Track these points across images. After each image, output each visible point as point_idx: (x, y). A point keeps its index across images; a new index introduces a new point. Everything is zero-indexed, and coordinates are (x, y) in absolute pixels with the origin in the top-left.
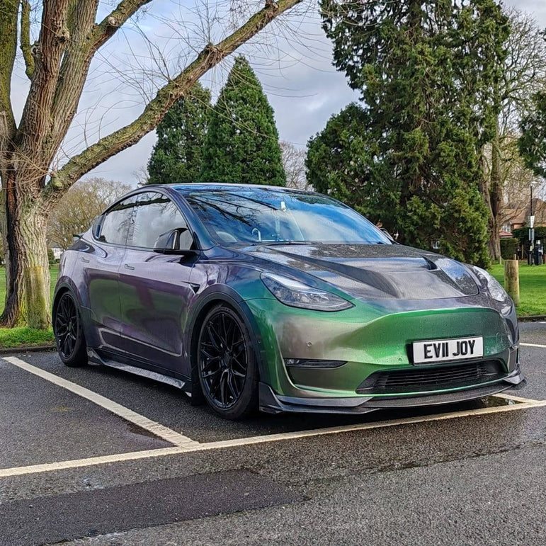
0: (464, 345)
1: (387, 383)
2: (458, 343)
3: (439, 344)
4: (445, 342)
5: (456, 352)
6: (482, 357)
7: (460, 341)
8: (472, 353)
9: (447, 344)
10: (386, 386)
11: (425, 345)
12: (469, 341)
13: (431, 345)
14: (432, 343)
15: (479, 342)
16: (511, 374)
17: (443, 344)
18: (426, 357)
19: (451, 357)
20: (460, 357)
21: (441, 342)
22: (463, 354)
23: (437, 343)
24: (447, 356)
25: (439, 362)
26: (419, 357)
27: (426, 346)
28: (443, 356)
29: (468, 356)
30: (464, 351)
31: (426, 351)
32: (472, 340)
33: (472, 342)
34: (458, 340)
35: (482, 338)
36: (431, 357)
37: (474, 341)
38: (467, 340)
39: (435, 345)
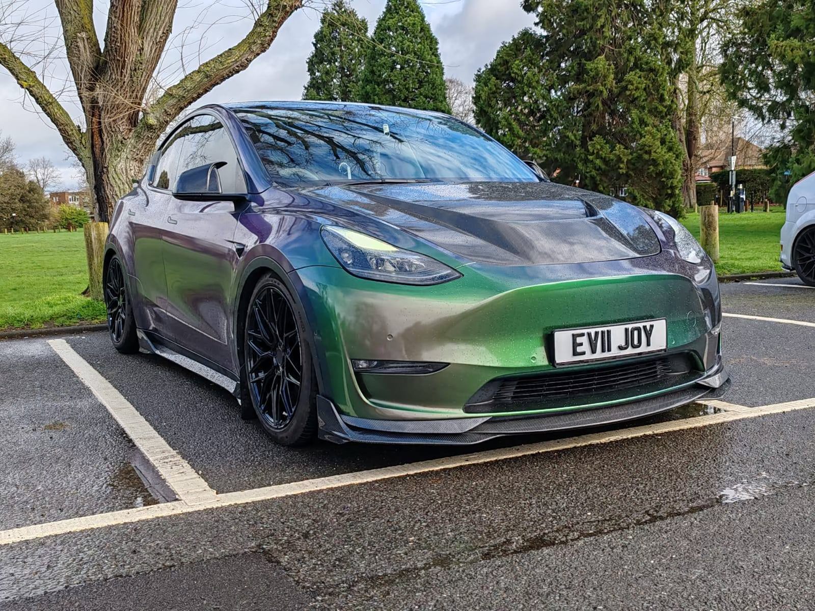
0: (636, 333)
1: (515, 393)
2: (626, 330)
3: (597, 333)
4: (605, 329)
5: (623, 344)
6: (665, 350)
7: (630, 327)
8: (648, 344)
9: (609, 332)
10: (512, 398)
11: (573, 335)
12: (645, 327)
13: (583, 335)
14: (585, 331)
15: (660, 327)
16: (710, 372)
17: (603, 332)
18: (575, 353)
19: (615, 352)
20: (630, 351)
21: (600, 330)
22: (634, 347)
23: (592, 331)
24: (609, 350)
25: (597, 360)
26: (564, 355)
27: (574, 337)
28: (603, 351)
29: (643, 349)
30: (636, 342)
31: (575, 345)
32: (648, 324)
33: (648, 328)
34: (627, 326)
35: (664, 321)
36: (584, 353)
37: (652, 326)
38: (641, 325)
39: (589, 334)
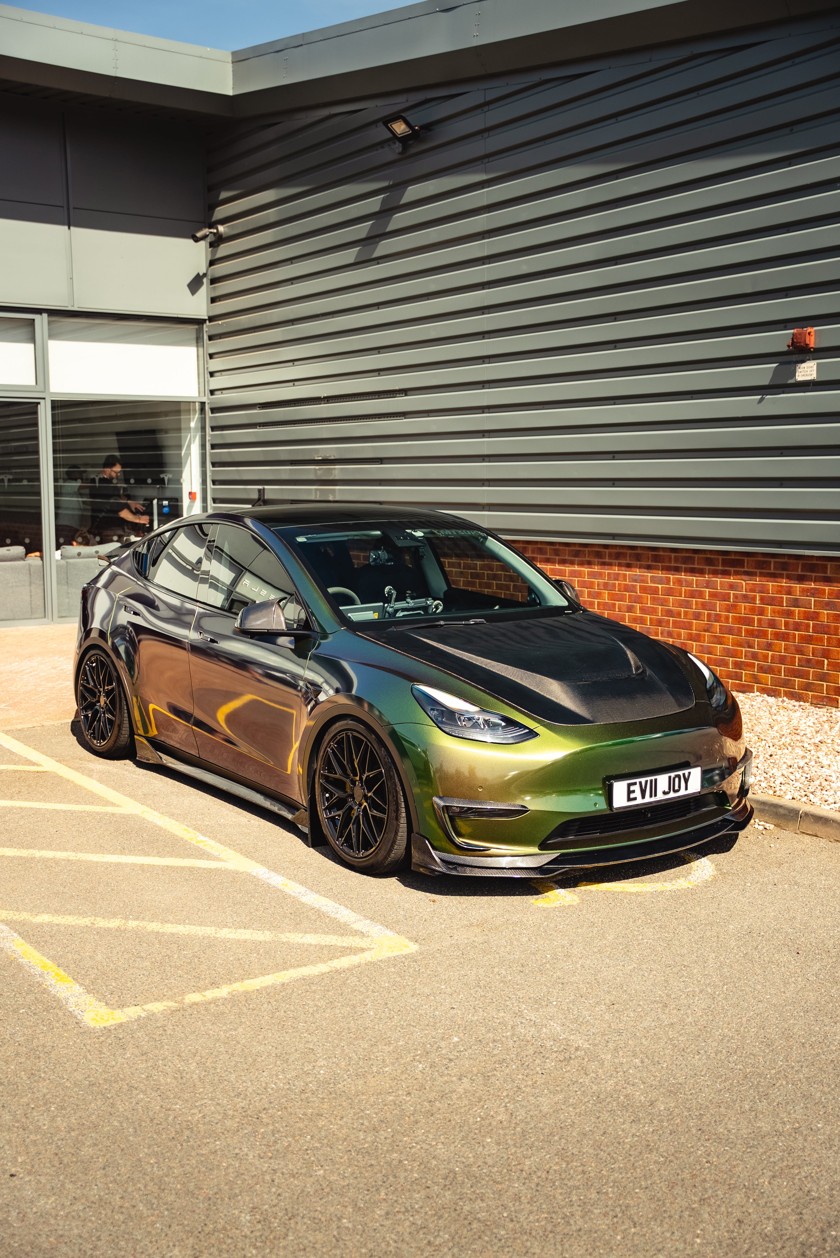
0: (677, 780)
2: (670, 777)
3: (646, 782)
4: (653, 778)
5: (667, 790)
6: (699, 793)
7: (673, 775)
8: (686, 789)
9: (656, 780)
12: (684, 774)
14: (637, 781)
15: (696, 774)
17: (651, 781)
18: (629, 799)
19: (660, 796)
20: (672, 795)
21: (649, 779)
22: (675, 791)
23: (643, 780)
24: (656, 795)
25: (646, 804)
26: (620, 800)
27: (629, 785)
28: (651, 796)
29: (682, 792)
30: (676, 788)
31: (629, 792)
32: (686, 772)
33: (687, 775)
34: (670, 774)
35: (699, 769)
36: (635, 799)
37: (689, 773)
38: (681, 773)
39: (640, 783)
